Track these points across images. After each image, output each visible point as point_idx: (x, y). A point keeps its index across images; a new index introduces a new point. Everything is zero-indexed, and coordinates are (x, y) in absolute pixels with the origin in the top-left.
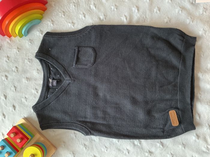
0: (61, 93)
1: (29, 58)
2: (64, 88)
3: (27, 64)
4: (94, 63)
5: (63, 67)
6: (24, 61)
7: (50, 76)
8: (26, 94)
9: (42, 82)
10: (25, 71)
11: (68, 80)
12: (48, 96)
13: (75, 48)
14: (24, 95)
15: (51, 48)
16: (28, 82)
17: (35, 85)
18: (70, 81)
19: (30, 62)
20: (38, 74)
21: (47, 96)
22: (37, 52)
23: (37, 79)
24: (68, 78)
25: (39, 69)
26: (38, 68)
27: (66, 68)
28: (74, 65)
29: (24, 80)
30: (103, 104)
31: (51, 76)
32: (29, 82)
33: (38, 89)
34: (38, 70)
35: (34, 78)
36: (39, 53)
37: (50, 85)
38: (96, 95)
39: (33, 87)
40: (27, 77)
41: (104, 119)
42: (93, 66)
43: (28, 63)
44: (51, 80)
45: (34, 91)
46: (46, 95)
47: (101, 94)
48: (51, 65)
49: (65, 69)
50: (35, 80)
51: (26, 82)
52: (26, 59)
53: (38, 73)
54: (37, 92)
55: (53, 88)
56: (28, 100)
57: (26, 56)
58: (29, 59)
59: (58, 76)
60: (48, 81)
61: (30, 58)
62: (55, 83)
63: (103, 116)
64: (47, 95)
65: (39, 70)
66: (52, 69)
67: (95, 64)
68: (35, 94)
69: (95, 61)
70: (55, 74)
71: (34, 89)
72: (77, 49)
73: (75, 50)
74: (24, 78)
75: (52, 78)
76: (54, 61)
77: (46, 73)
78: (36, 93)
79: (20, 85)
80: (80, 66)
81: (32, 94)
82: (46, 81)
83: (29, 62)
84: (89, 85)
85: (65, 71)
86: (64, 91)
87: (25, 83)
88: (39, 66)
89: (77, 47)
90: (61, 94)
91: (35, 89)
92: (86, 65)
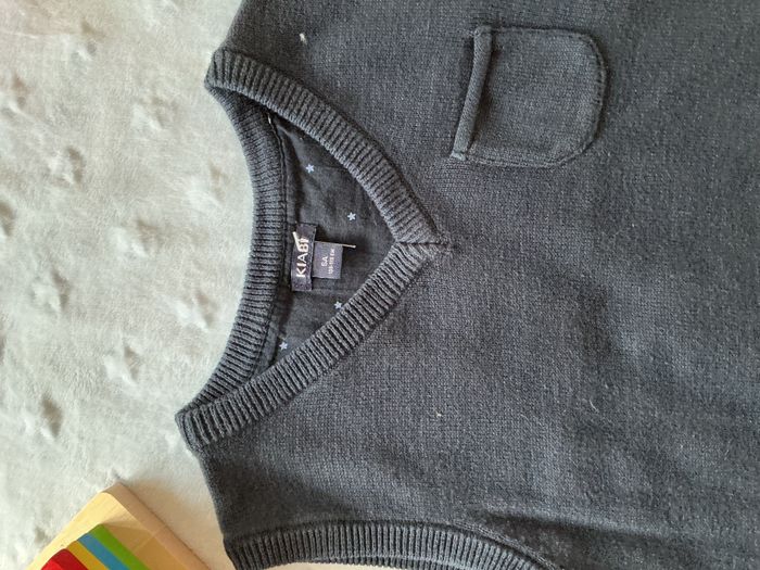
0: (373, 327)
1: (160, 94)
2: (387, 296)
3: (145, 130)
4: (596, 136)
5: (385, 156)
6: (128, 113)
7: (297, 216)
8: (134, 330)
9: (242, 255)
10: (127, 182)
11: (415, 244)
12: (284, 346)
13: (467, 34)
14: (118, 333)
15: (313, 31)
16: (146, 250)
17: (193, 269)
18: (430, 253)
19: (162, 125)
20: (216, 202)
21: (277, 348)
22: (223, 50)
23: (207, 235)
24: (418, 232)
25: (223, 171)
26: (217, 162)
27: (404, 168)
28: (460, 143)
29: (122, 241)
30: (645, 408)
31: (303, 213)
32: (158, 252)
33: (213, 297)
34: (216, 173)
35: (192, 225)
36: (233, 59)
37: (300, 275)
38: (598, 346)
39: (181, 288)
40: (146, 217)
41: (652, 504)
42: (589, 153)
43: (153, 125)
44: (302, 244)
45: (186, 314)
46: (272, 338)
47: (633, 344)
48: (309, 141)
49: (399, 171)
50: (199, 237)
51: (138, 250)
52: (141, 102)
53: (218, 194)
54: (209, 319)
55: (314, 297)
56: (143, 368)
57: (141, 84)
58: (157, 101)
59: (352, 216)
60: (286, 249)
61: (164, 97)
62: (329, 261)
63: (648, 486)
64: (279, 341)
65: (225, 177)
66: (310, 168)
67: (600, 144)
68: (198, 332)
69: (601, 123)
70: (331, 207)
71: (185, 299)
72: (489, 38)
73: (470, 45)
74: (123, 225)
75: (312, 231)
76: (330, 117)
77: (272, 197)
78: (202, 324)
79: (98, 273)
80: (495, 156)
81: (175, 332)
82: (272, 245)
83: (161, 120)
84: (554, 279)
85: (400, 183)
86: (387, 313)
87: (132, 257)
88: (226, 148)
89: (486, 24)
90: (368, 333)
91: (195, 301)
92: (544, 148)
